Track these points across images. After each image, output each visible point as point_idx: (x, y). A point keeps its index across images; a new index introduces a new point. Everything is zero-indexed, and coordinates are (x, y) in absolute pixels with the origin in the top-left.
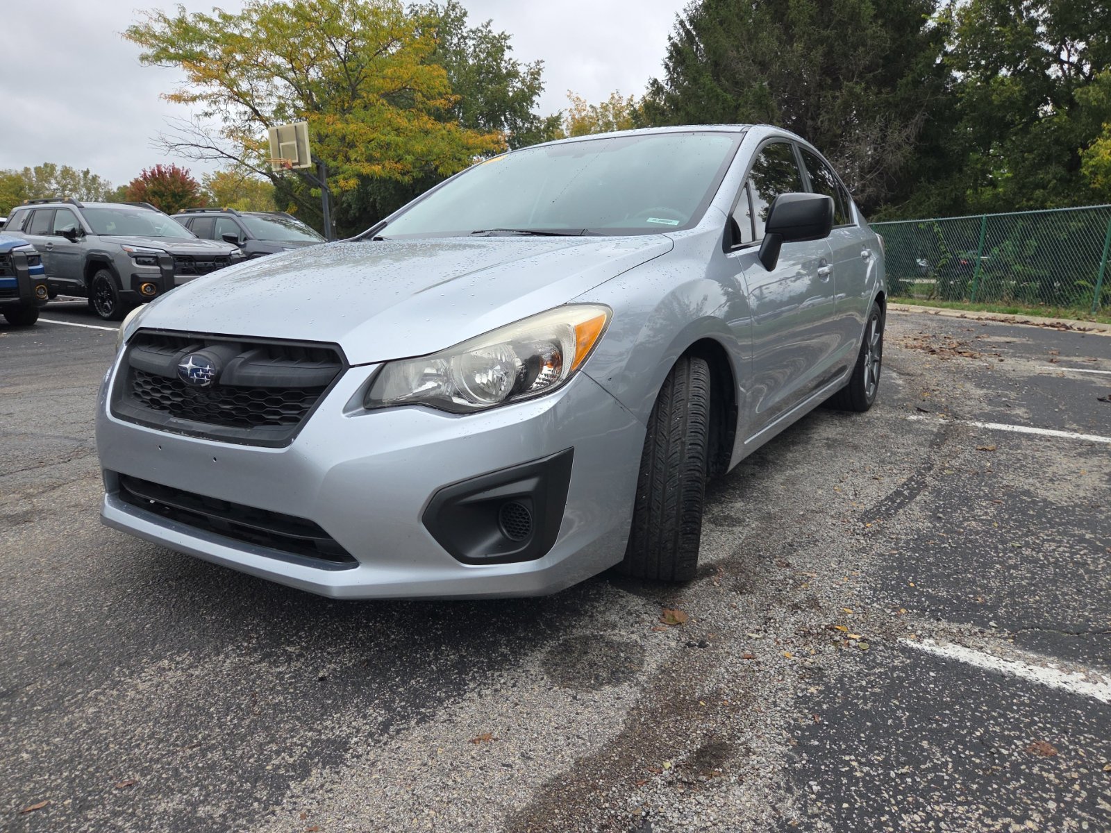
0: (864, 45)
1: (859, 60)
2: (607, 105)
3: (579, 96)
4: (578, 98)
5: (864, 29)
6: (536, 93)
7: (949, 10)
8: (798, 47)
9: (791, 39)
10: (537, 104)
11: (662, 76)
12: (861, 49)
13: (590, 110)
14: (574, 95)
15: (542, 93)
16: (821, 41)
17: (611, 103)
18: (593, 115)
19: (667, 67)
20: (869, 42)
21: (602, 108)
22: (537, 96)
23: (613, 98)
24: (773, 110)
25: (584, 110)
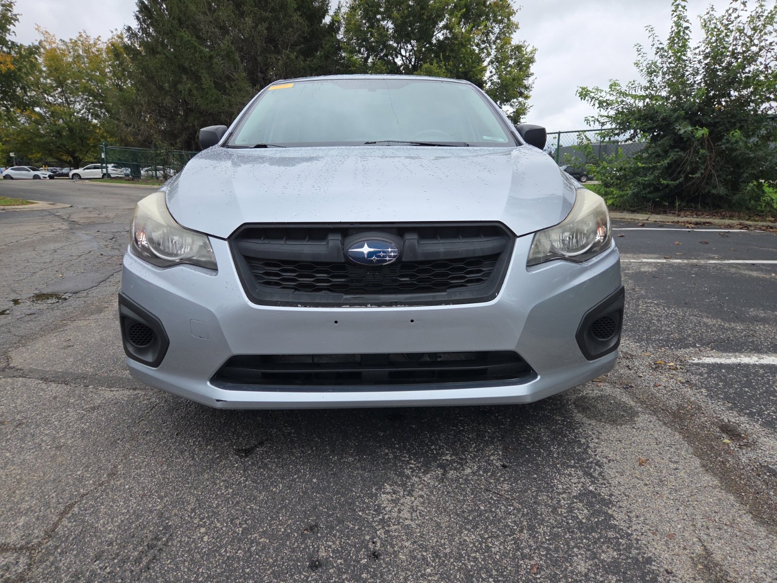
0: (292, 27)
1: (290, 37)
2: (76, 41)
3: (47, 30)
4: (46, 32)
5: (290, 16)
6: (10, 23)
7: (336, 13)
8: (249, 21)
9: (242, 15)
10: (14, 32)
11: (135, 25)
12: (291, 29)
13: (60, 43)
14: (43, 29)
15: (16, 23)
16: (264, 20)
17: (79, 40)
18: (64, 47)
19: (138, 18)
20: (295, 26)
21: (71, 43)
22: (12, 26)
23: (81, 36)
24: (238, 63)
25: (54, 43)
